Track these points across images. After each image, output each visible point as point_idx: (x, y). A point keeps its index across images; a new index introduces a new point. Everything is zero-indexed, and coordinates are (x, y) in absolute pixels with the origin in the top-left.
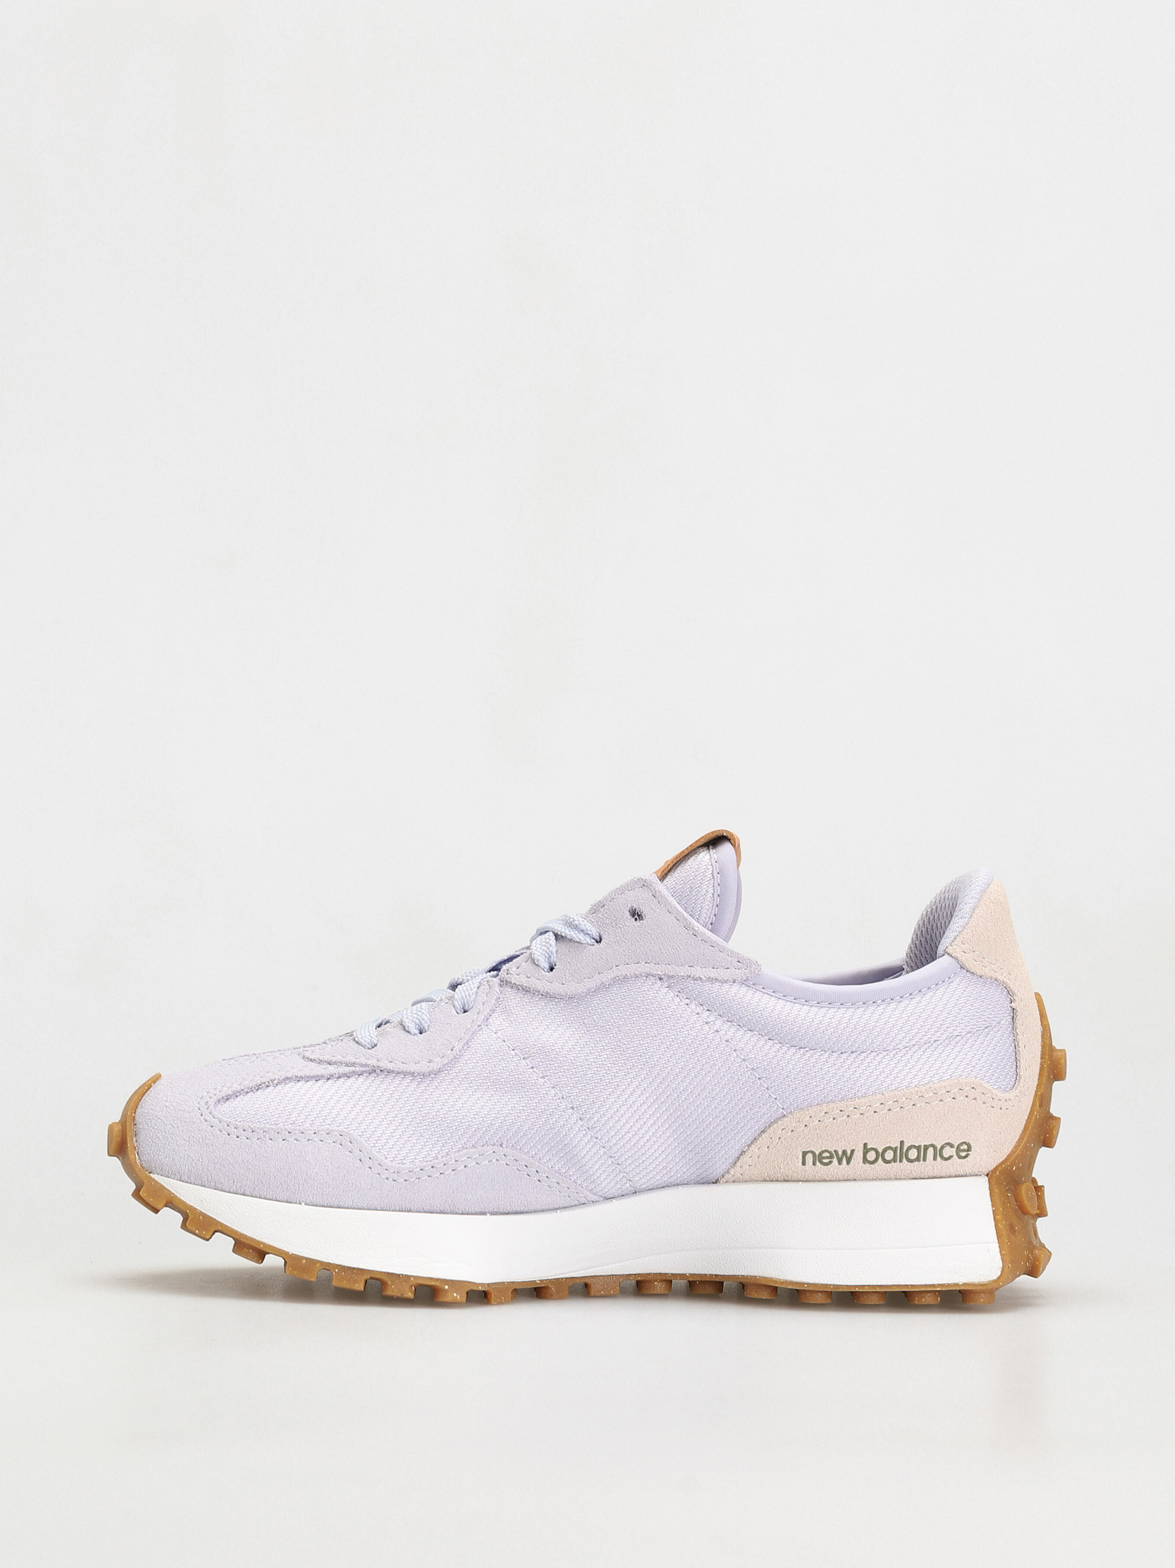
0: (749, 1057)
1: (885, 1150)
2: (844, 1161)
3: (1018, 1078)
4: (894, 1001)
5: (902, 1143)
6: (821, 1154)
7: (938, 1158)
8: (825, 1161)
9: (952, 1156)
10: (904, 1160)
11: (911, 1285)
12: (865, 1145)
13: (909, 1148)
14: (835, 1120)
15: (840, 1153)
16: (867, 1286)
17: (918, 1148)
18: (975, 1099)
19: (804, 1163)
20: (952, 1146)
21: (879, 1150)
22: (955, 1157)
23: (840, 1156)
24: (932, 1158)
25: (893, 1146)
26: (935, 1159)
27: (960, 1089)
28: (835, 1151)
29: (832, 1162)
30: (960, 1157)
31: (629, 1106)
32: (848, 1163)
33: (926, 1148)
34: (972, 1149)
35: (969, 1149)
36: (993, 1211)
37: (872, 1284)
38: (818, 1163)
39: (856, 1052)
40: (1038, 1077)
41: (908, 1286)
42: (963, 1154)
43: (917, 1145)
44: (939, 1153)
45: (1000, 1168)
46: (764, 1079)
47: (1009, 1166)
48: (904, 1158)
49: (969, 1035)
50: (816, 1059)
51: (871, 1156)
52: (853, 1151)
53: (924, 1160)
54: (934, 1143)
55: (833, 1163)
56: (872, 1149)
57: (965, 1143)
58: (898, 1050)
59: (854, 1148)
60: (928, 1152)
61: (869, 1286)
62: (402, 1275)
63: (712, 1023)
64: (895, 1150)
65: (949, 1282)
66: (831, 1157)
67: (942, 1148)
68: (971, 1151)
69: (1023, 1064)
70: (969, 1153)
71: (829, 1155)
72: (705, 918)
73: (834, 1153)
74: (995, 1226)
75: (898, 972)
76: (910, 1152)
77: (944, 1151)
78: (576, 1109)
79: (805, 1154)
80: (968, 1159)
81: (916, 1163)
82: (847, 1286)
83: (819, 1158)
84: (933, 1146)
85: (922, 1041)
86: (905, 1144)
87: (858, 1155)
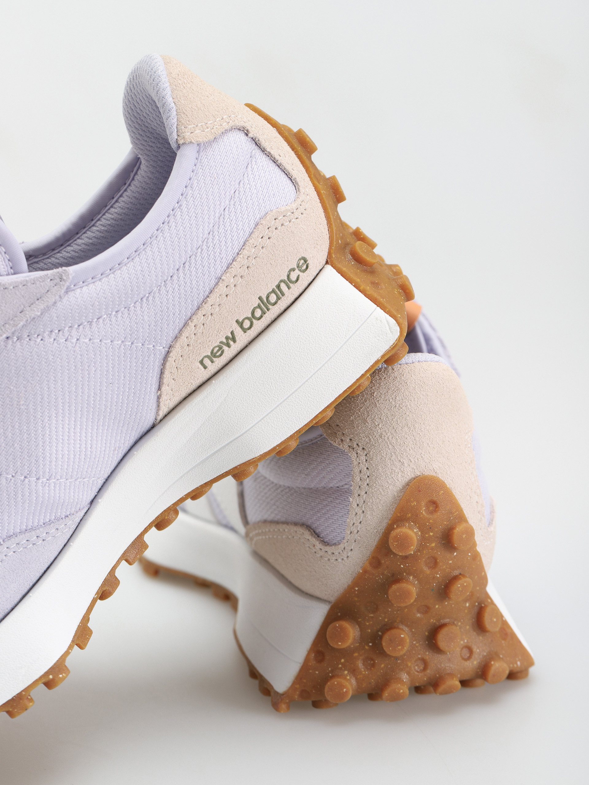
0: (114, 337)
1: (253, 313)
2: (231, 343)
3: (294, 182)
4: (175, 210)
5: (260, 298)
6: (212, 352)
7: (291, 285)
8: (218, 354)
9: (299, 276)
10: (270, 307)
11: (348, 388)
12: (237, 321)
13: (268, 297)
14: (205, 325)
15: (225, 341)
16: (319, 414)
17: (273, 291)
18: (282, 225)
19: (205, 367)
20: (293, 270)
21: (248, 316)
22: (301, 274)
23: (226, 342)
24: (287, 289)
25: (256, 305)
26: (289, 288)
27: (268, 228)
28: (220, 343)
29: (223, 350)
30: (304, 271)
31: (62, 441)
32: (234, 341)
33: (278, 287)
34: (308, 259)
35: (305, 261)
36: (354, 286)
37: (321, 410)
38: (214, 359)
39: (180, 267)
40: (302, 165)
41: (346, 390)
42: (305, 267)
43: (271, 290)
44: (288, 282)
45: (332, 251)
46: (136, 341)
47: (336, 244)
48: (269, 305)
49: (241, 184)
50: (158, 297)
51: (247, 324)
52: (232, 333)
53: (283, 294)
54: (281, 279)
55: (225, 351)
56: (243, 320)
57: (300, 259)
58: (206, 240)
59: (231, 330)
60: (281, 288)
61: (320, 413)
62: (14, 696)
63: (69, 337)
64: (259, 307)
65: (371, 364)
66: (220, 348)
67: (288, 276)
68: (307, 261)
69: (289, 168)
70: (307, 263)
71: (218, 348)
72: (4, 268)
73: (220, 344)
74: (365, 296)
75: (137, 163)
76: (270, 298)
77: (291, 278)
78: (28, 476)
79: (201, 362)
80: (309, 267)
81: (279, 302)
82: (305, 425)
83: (213, 356)
84: (281, 281)
85: (217, 219)
86: (263, 297)
87: (238, 332)
